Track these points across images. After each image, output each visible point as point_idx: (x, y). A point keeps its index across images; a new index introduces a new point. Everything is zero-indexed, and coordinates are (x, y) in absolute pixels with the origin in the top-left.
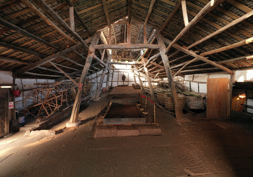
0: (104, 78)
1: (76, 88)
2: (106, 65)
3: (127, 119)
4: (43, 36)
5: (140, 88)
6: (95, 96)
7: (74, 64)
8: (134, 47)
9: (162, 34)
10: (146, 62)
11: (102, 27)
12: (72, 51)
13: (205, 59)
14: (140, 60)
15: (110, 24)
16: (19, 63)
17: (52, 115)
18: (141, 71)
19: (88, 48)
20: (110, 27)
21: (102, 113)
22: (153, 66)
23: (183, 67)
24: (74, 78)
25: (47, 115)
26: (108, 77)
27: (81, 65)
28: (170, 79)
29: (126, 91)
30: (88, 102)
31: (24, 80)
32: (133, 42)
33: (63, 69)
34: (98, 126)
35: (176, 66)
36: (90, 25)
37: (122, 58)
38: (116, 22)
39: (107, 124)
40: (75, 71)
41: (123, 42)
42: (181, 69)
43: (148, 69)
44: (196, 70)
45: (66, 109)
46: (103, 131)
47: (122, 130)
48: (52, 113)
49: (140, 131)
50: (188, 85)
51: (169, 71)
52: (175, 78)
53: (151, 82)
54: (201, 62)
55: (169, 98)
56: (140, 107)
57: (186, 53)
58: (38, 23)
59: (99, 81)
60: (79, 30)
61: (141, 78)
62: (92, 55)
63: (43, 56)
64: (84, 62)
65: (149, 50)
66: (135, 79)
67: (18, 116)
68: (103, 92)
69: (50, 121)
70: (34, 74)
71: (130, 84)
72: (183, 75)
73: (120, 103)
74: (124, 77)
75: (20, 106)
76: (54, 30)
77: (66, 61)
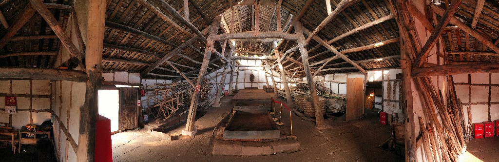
0: (225, 79)
1: (193, 91)
2: (229, 61)
3: (255, 133)
4: (160, 34)
5: (273, 92)
6: (215, 101)
7: (190, 61)
8: (264, 36)
9: (301, 22)
10: (281, 56)
11: (223, 10)
12: (188, 47)
13: (345, 58)
14: (274, 54)
15: (232, 6)
16: (144, 65)
17: (168, 119)
18: (275, 69)
19: (206, 41)
20: (233, 10)
21: (222, 124)
22: (290, 62)
23: (324, 65)
24: (190, 79)
25: (165, 118)
26: (232, 77)
27: (198, 63)
28: (310, 79)
29: (255, 96)
30: (207, 107)
31: (147, 80)
32: (263, 29)
33: (180, 68)
34: (217, 140)
35: (317, 63)
36: (209, 10)
37: (250, 52)
38: (239, 3)
39: (229, 137)
40: (191, 70)
41: (250, 30)
42: (322, 67)
43: (284, 65)
44: (337, 69)
45: (182, 114)
46: (223, 146)
47: (248, 147)
48: (169, 117)
49: (272, 148)
50: (328, 87)
51: (308, 69)
52: (315, 78)
53: (287, 83)
54: (341, 60)
55: (308, 103)
56: (274, 117)
57: (328, 48)
58: (157, 21)
59: (219, 82)
60: (194, 20)
61: (275, 78)
62: (211, 49)
63: (162, 55)
64: (201, 58)
65: (285, 41)
66: (267, 79)
67: (144, 113)
68: (225, 96)
69: (167, 125)
70: (154, 74)
71: (261, 86)
72: (323, 74)
73: (247, 111)
74: (252, 77)
75: (145, 105)
76: (169, 25)
77: (182, 58)
